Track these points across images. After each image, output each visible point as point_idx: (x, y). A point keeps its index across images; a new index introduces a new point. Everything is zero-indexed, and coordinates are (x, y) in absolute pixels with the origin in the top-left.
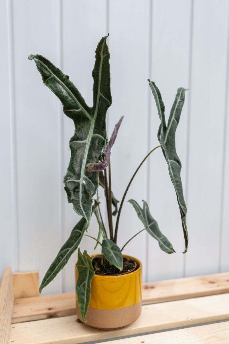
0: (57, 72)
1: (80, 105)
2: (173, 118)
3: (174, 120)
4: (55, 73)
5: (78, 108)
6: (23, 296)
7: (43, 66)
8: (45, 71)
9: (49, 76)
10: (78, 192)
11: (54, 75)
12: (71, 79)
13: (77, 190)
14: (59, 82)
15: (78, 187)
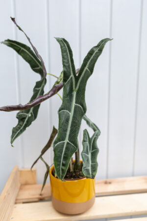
0: (24, 46)
1: (39, 64)
2: (86, 68)
3: (87, 70)
5: (38, 66)
6: (26, 184)
10: (24, 121)
15: (25, 118)
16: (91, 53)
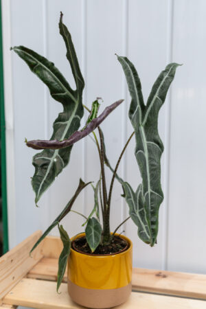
0: (43, 60)
1: (65, 88)
2: (156, 96)
3: (157, 98)
4: (40, 61)
5: (64, 92)
7: (28, 56)
8: (30, 60)
9: (36, 65)
10: (46, 169)
11: (40, 63)
12: (56, 66)
13: (45, 167)
14: (45, 69)
15: (47, 164)
16: (160, 79)
